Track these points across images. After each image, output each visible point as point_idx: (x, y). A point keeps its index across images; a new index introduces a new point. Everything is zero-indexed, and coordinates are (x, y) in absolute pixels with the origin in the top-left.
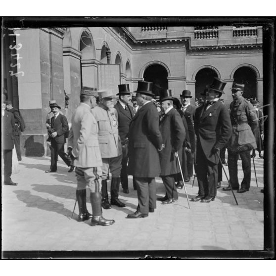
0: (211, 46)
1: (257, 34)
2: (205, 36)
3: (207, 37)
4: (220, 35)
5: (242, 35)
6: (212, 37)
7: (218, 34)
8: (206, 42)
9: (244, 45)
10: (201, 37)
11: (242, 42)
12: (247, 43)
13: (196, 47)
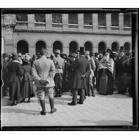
0: (25, 30)
1: (45, 26)
2: (21, 24)
5: (39, 26)
6: (25, 25)
7: (28, 24)
8: (22, 28)
9: (40, 31)
10: (19, 25)
11: (39, 29)
12: (41, 30)
13: (17, 29)
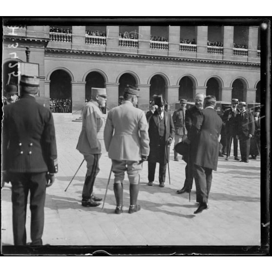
0: (66, 50)
1: (106, 44)
2: (60, 39)
3: (61, 40)
4: (74, 39)
5: (93, 43)
6: (66, 41)
7: (72, 39)
8: (61, 45)
9: (95, 52)
10: (56, 40)
11: (93, 49)
12: (97, 51)
13: (51, 49)
